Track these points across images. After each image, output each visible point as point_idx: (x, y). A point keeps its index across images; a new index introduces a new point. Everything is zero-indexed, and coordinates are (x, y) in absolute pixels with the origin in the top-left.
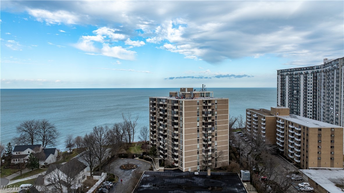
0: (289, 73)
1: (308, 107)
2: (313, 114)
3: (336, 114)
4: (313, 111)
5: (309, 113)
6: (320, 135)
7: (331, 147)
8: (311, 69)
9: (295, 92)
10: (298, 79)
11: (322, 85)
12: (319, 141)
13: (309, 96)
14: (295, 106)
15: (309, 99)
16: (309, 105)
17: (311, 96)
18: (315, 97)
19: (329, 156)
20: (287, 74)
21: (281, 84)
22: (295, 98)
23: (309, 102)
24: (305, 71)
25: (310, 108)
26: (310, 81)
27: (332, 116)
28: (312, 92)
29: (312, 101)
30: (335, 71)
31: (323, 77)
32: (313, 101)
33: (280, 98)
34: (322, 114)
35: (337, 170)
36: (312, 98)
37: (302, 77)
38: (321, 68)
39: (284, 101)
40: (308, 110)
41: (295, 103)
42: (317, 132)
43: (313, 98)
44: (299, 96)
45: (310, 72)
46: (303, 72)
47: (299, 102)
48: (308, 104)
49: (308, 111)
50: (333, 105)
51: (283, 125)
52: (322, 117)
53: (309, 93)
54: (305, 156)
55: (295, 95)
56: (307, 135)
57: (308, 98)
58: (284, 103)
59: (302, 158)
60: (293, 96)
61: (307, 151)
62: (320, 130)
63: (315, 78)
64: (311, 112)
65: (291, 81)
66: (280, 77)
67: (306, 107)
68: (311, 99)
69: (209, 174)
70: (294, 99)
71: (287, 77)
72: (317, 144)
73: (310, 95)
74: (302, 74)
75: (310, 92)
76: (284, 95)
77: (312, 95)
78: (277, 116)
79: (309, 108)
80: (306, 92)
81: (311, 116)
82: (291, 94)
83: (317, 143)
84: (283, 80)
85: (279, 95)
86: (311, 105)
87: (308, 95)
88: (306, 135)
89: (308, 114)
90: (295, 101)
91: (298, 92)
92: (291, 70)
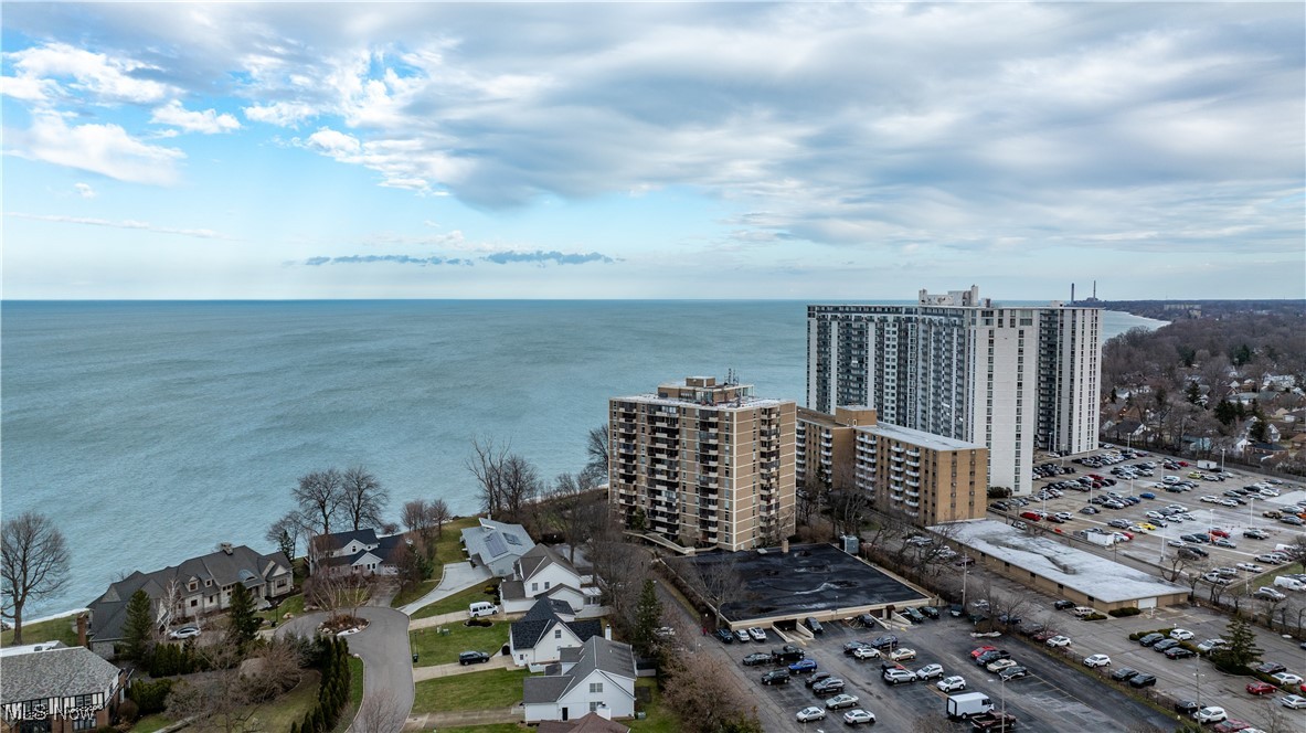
0: (839, 315)
1: (886, 397)
2: (898, 413)
3: (957, 418)
4: (898, 407)
5: (890, 411)
6: (954, 463)
7: (971, 483)
8: (893, 313)
9: (855, 361)
10: (862, 332)
11: (920, 351)
12: (954, 475)
13: (888, 373)
14: (854, 395)
15: (888, 380)
16: (887, 394)
17: (893, 374)
18: (902, 376)
19: (967, 499)
20: (835, 318)
21: (818, 340)
22: (854, 375)
23: (887, 387)
24: (879, 315)
25: (890, 400)
26: (892, 339)
27: (948, 422)
28: (895, 364)
29: (894, 385)
30: (955, 329)
31: (921, 335)
32: (899, 386)
33: (814, 375)
34: (919, 414)
35: (979, 522)
36: (895, 378)
37: (872, 328)
38: (916, 313)
39: (825, 381)
40: (886, 404)
41: (854, 389)
42: (950, 458)
43: (899, 378)
44: (864, 373)
45: (891, 318)
46: (876, 317)
47: (863, 386)
48: (886, 390)
49: (887, 408)
50: (949, 398)
51: (871, 446)
52: (919, 421)
53: (888, 367)
54: (930, 503)
55: (854, 369)
56: (934, 464)
57: (886, 377)
58: (825, 388)
59: (923, 509)
60: (849, 371)
61: (933, 494)
62: (955, 453)
63: (903, 334)
64: (893, 409)
65: (846, 336)
66: (814, 322)
67: (881, 397)
68: (893, 381)
69: (786, 550)
70: (851, 378)
71: (835, 325)
72: (949, 480)
73: (890, 370)
74: (871, 320)
75: (891, 363)
76: (825, 368)
77: (895, 371)
78: (855, 427)
79: (887, 401)
80: (881, 363)
81: (894, 419)
82: (845, 366)
83: (950, 478)
84: (824, 330)
85: (814, 368)
86: (893, 395)
87: (886, 370)
88: (931, 464)
89: (887, 414)
90: (854, 382)
91: (861, 362)
92: (846, 310)
